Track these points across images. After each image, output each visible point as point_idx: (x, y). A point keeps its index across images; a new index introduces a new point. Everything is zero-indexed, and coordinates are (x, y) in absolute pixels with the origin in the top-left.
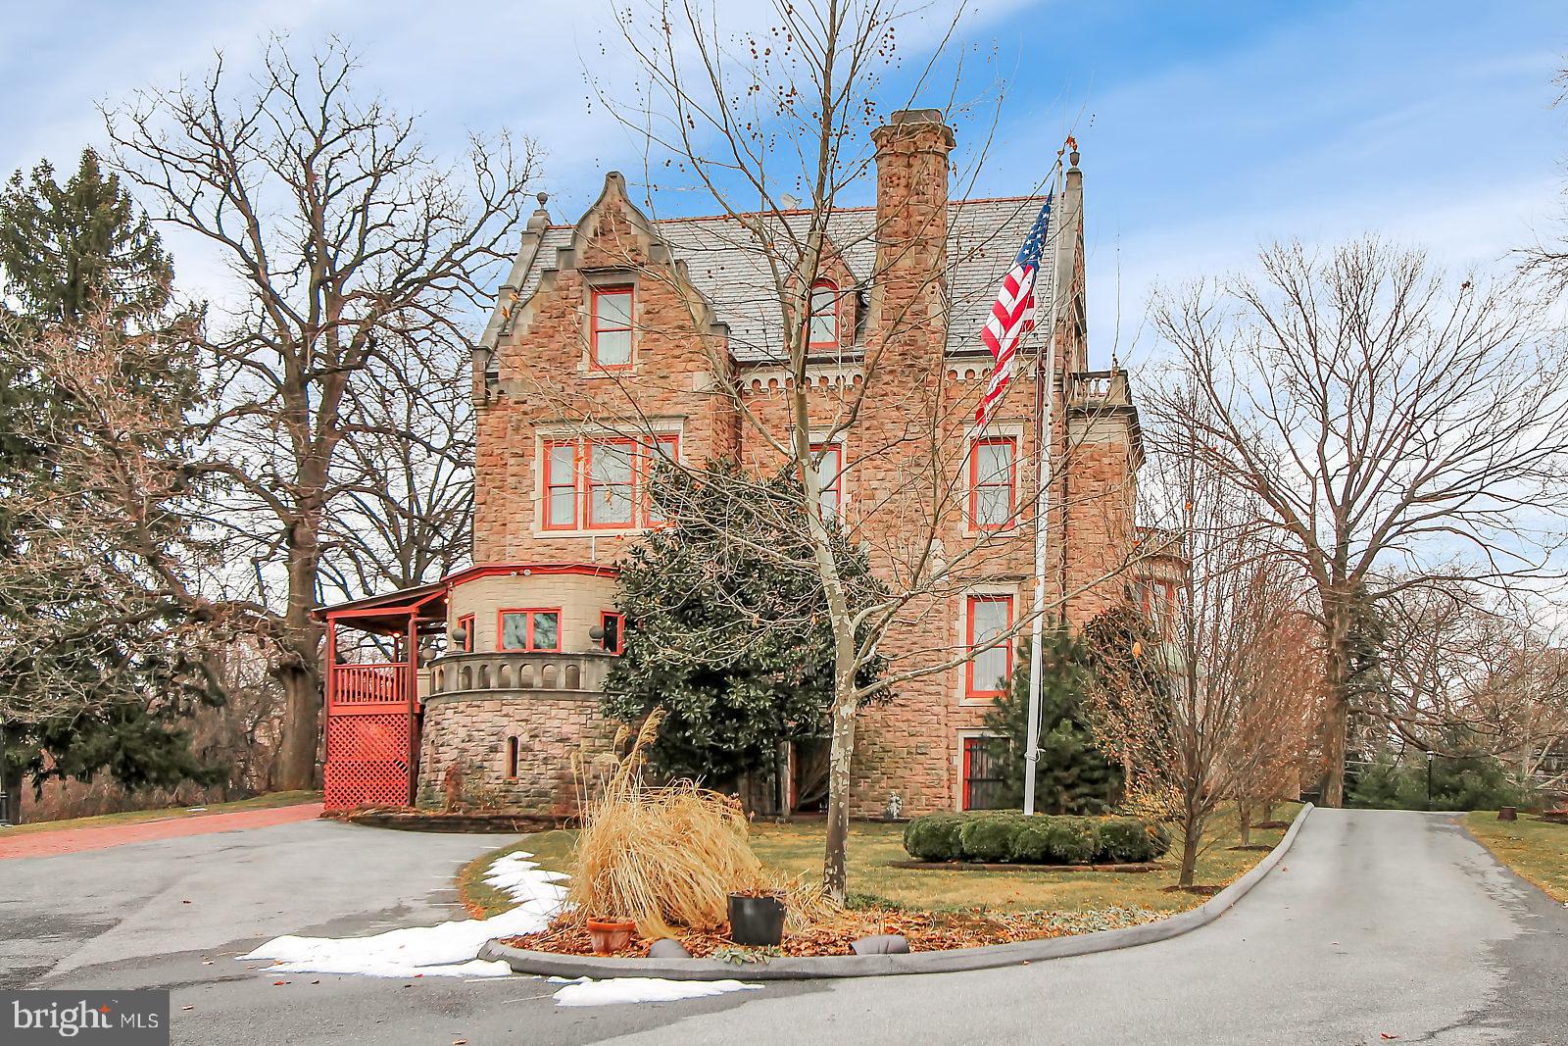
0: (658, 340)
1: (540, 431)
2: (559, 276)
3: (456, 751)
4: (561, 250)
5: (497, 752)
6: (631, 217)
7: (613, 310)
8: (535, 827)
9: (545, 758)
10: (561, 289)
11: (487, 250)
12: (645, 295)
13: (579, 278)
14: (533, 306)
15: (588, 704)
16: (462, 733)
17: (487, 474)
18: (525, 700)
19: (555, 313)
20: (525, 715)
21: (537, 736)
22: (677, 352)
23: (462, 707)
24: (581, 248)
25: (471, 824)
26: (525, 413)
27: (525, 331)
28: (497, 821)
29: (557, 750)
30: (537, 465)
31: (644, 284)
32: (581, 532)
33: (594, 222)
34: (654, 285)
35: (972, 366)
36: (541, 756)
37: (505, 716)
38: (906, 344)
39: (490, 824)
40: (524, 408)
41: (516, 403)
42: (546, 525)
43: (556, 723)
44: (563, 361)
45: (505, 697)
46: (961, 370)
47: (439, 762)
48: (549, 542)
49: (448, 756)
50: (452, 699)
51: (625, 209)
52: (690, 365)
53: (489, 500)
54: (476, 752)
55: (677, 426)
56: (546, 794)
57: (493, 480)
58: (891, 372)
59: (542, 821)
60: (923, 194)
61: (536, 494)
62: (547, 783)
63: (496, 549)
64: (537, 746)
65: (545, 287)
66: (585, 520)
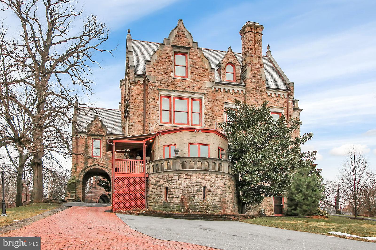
0: (195, 70)
1: (160, 92)
2: (165, 46)
3: (182, 191)
4: (166, 39)
5: (199, 191)
6: (186, 33)
7: (180, 60)
8: (235, 219)
9: (216, 194)
10: (166, 50)
12: (192, 57)
13: (171, 48)
14: (157, 54)
15: (225, 176)
16: (184, 184)
17: (134, 105)
18: (208, 174)
19: (164, 57)
20: (209, 179)
21: (212, 186)
22: (202, 75)
23: (183, 175)
24: (172, 40)
25: (215, 217)
26: (155, 86)
27: (155, 61)
28: (224, 216)
29: (218, 192)
30: (159, 102)
31: (191, 53)
32: (172, 125)
33: (175, 32)
34: (194, 54)
35: (272, 92)
36: (214, 193)
37: (202, 179)
38: (256, 83)
39: (222, 217)
40: (155, 84)
41: (152, 83)
42: (161, 122)
43: (217, 182)
44: (168, 73)
45: (201, 173)
46: (269, 93)
47: (172, 194)
49: (177, 192)
50: (177, 172)
51: (184, 30)
52: (205, 79)
53: (135, 113)
54: (191, 191)
55: (202, 96)
57: (136, 107)
58: (253, 90)
59: (236, 216)
60: (259, 44)
61: (159, 112)
64: (213, 190)
65: (160, 49)
66: (174, 121)
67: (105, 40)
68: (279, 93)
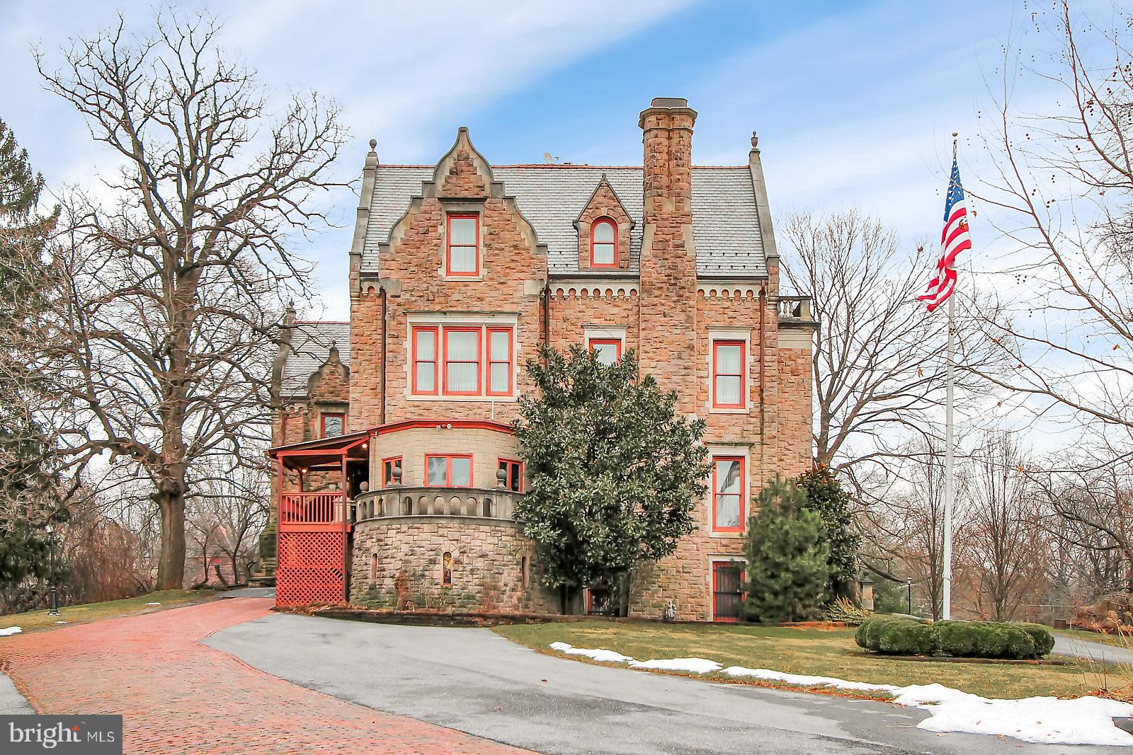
0: (498, 255)
1: (411, 319)
2: (424, 202)
3: (401, 562)
4: (425, 183)
5: (435, 563)
6: (476, 163)
7: (463, 231)
8: (485, 623)
9: (472, 570)
10: (425, 212)
11: (307, 180)
12: (488, 221)
13: (439, 205)
14: (404, 224)
15: (499, 528)
16: (405, 548)
17: (359, 350)
18: (455, 524)
19: (421, 230)
20: (456, 536)
21: (464, 552)
22: (513, 265)
23: (404, 528)
24: (440, 182)
25: (440, 620)
26: (399, 305)
27: (399, 243)
28: (459, 618)
29: (480, 563)
30: (408, 344)
31: (487, 212)
32: (441, 397)
33: (450, 164)
34: (496, 214)
35: (715, 287)
36: (469, 568)
37: (441, 536)
38: (669, 268)
39: (453, 620)
40: (398, 300)
41: (392, 296)
42: (414, 392)
43: (478, 543)
44: (428, 268)
45: (440, 522)
46: (707, 289)
47: (384, 570)
48: (415, 403)
49: (393, 566)
50: (394, 522)
51: (472, 155)
52: (521, 275)
53: (361, 369)
54: (418, 564)
55: (513, 320)
56: (473, 597)
57: (364, 355)
58: (660, 288)
59: (490, 618)
60: (681, 159)
61: (408, 368)
62: (473, 589)
63: (366, 407)
64: (466, 560)
65: (413, 211)
66: (444, 388)
67: (331, 160)
68: (737, 288)
